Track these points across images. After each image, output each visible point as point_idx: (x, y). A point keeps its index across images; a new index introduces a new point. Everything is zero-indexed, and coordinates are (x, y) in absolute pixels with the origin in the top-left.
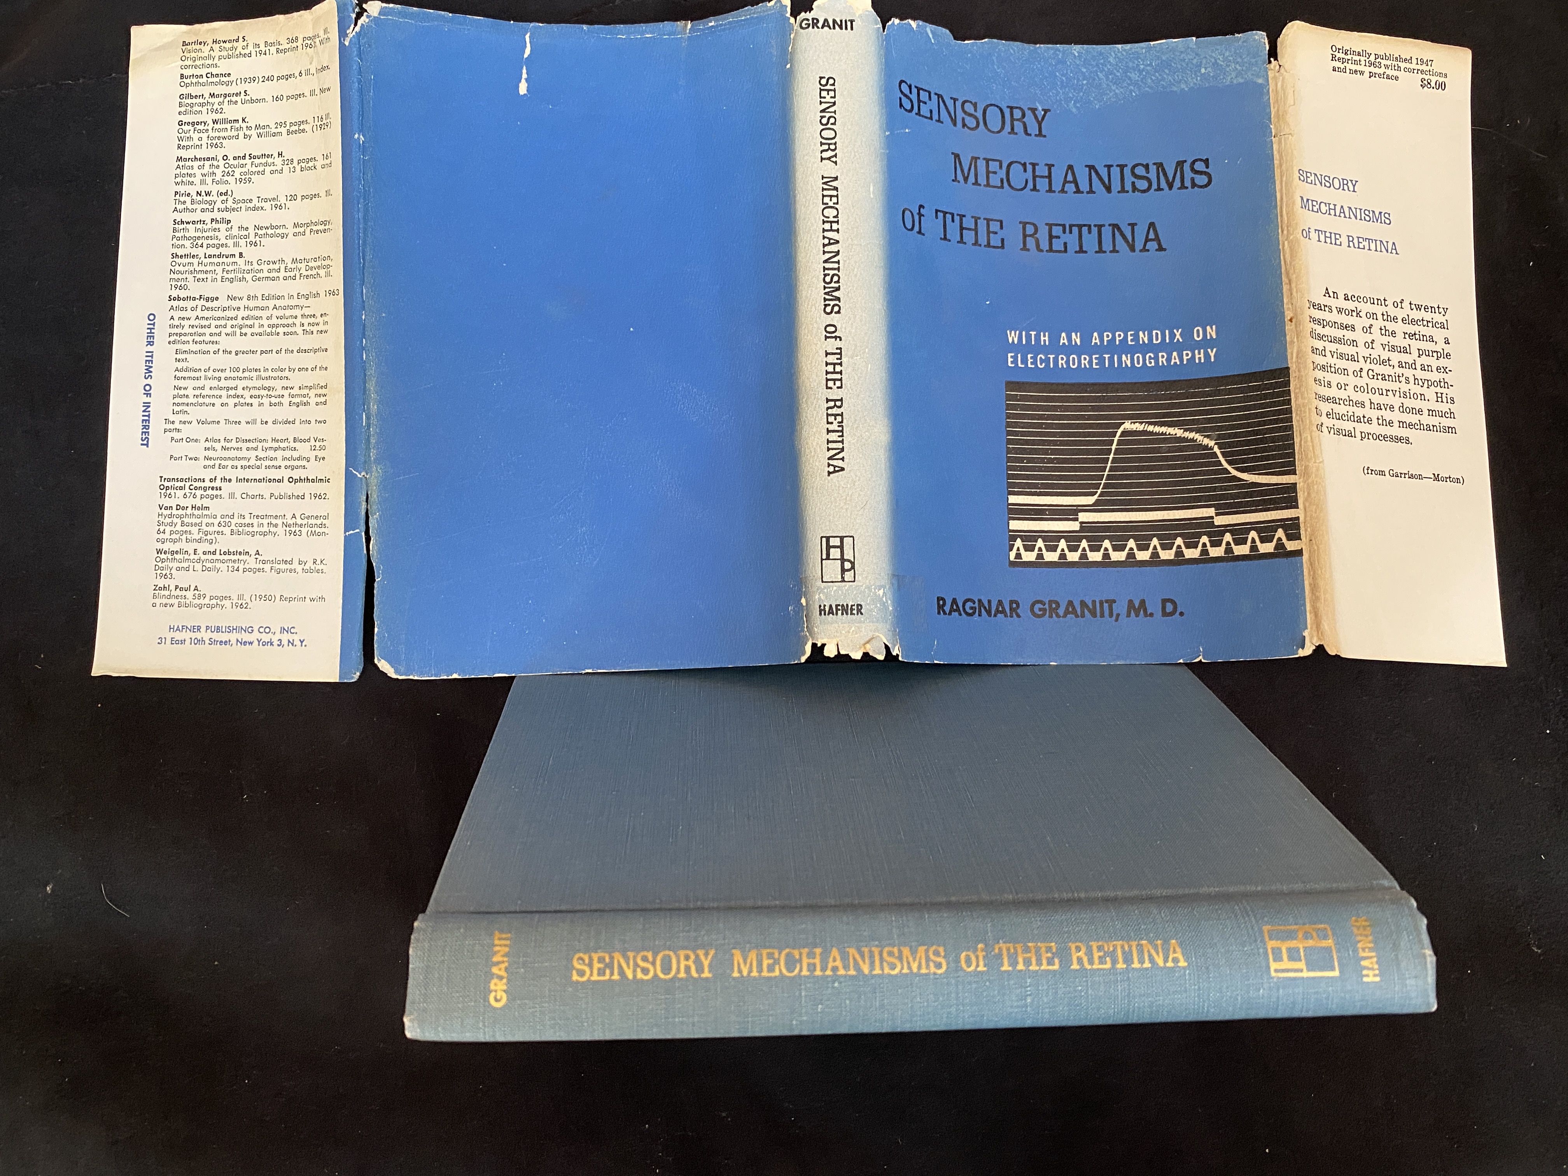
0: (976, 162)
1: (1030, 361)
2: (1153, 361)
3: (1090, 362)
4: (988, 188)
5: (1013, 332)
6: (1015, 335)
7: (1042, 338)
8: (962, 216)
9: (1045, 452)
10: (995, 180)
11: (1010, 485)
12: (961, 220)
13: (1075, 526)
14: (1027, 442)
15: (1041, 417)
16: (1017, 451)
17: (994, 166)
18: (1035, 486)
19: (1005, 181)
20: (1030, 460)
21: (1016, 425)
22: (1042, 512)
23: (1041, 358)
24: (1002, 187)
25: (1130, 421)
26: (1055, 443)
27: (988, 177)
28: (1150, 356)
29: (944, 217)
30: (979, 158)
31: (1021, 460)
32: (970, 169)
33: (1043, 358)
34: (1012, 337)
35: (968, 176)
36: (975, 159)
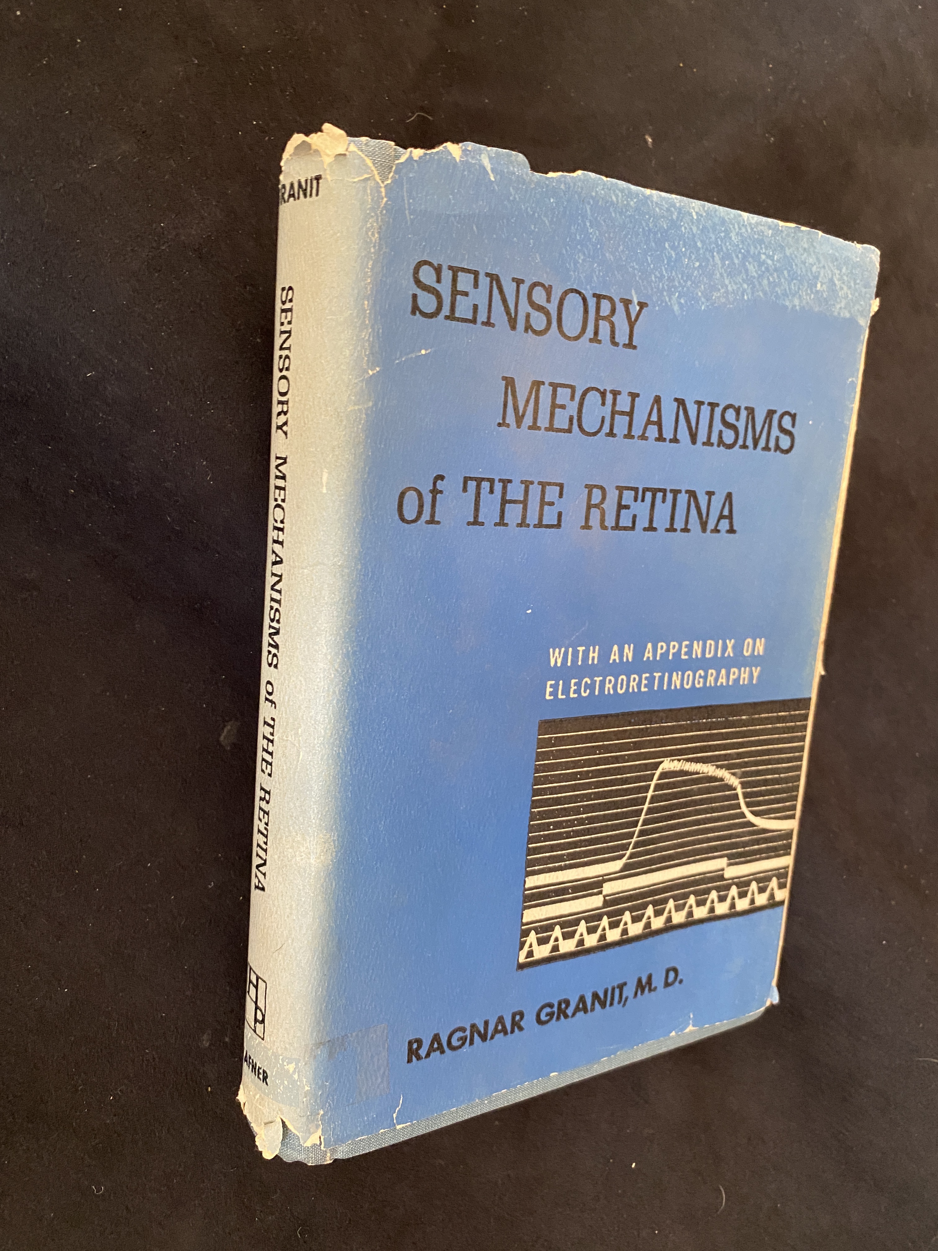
0: (538, 391)
1: (573, 688)
2: (701, 680)
3: (639, 685)
4: (551, 433)
5: (557, 650)
6: (560, 653)
7: (591, 655)
8: (506, 482)
9: (577, 811)
10: (561, 420)
11: (530, 863)
12: (505, 488)
13: (596, 901)
14: (558, 801)
15: (576, 764)
16: (542, 815)
17: (563, 395)
18: (560, 858)
19: (575, 421)
20: (558, 825)
21: (546, 780)
22: (564, 891)
23: (586, 682)
24: (569, 431)
25: (669, 759)
26: (588, 797)
27: (552, 415)
28: (700, 674)
29: (478, 487)
30: (543, 383)
31: (546, 827)
32: (528, 401)
33: (589, 682)
34: (556, 658)
35: (523, 416)
36: (537, 385)
